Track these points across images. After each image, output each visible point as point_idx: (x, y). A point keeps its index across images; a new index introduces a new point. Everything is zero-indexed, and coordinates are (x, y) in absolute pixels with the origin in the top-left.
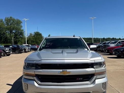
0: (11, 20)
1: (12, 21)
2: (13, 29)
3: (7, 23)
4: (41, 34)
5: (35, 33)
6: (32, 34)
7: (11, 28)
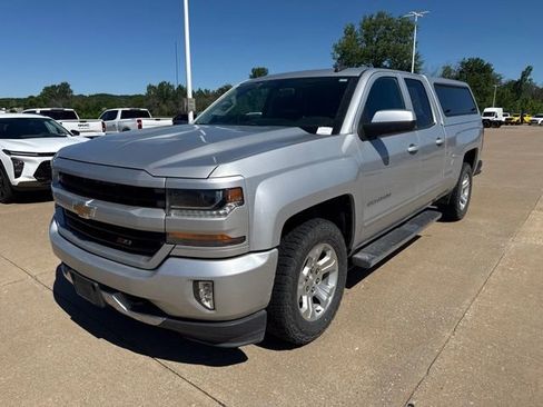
0: (380, 23)
1: (382, 28)
2: (384, 55)
3: (365, 36)
4: (488, 66)
5: (462, 63)
6: (452, 68)
7: (376, 52)
